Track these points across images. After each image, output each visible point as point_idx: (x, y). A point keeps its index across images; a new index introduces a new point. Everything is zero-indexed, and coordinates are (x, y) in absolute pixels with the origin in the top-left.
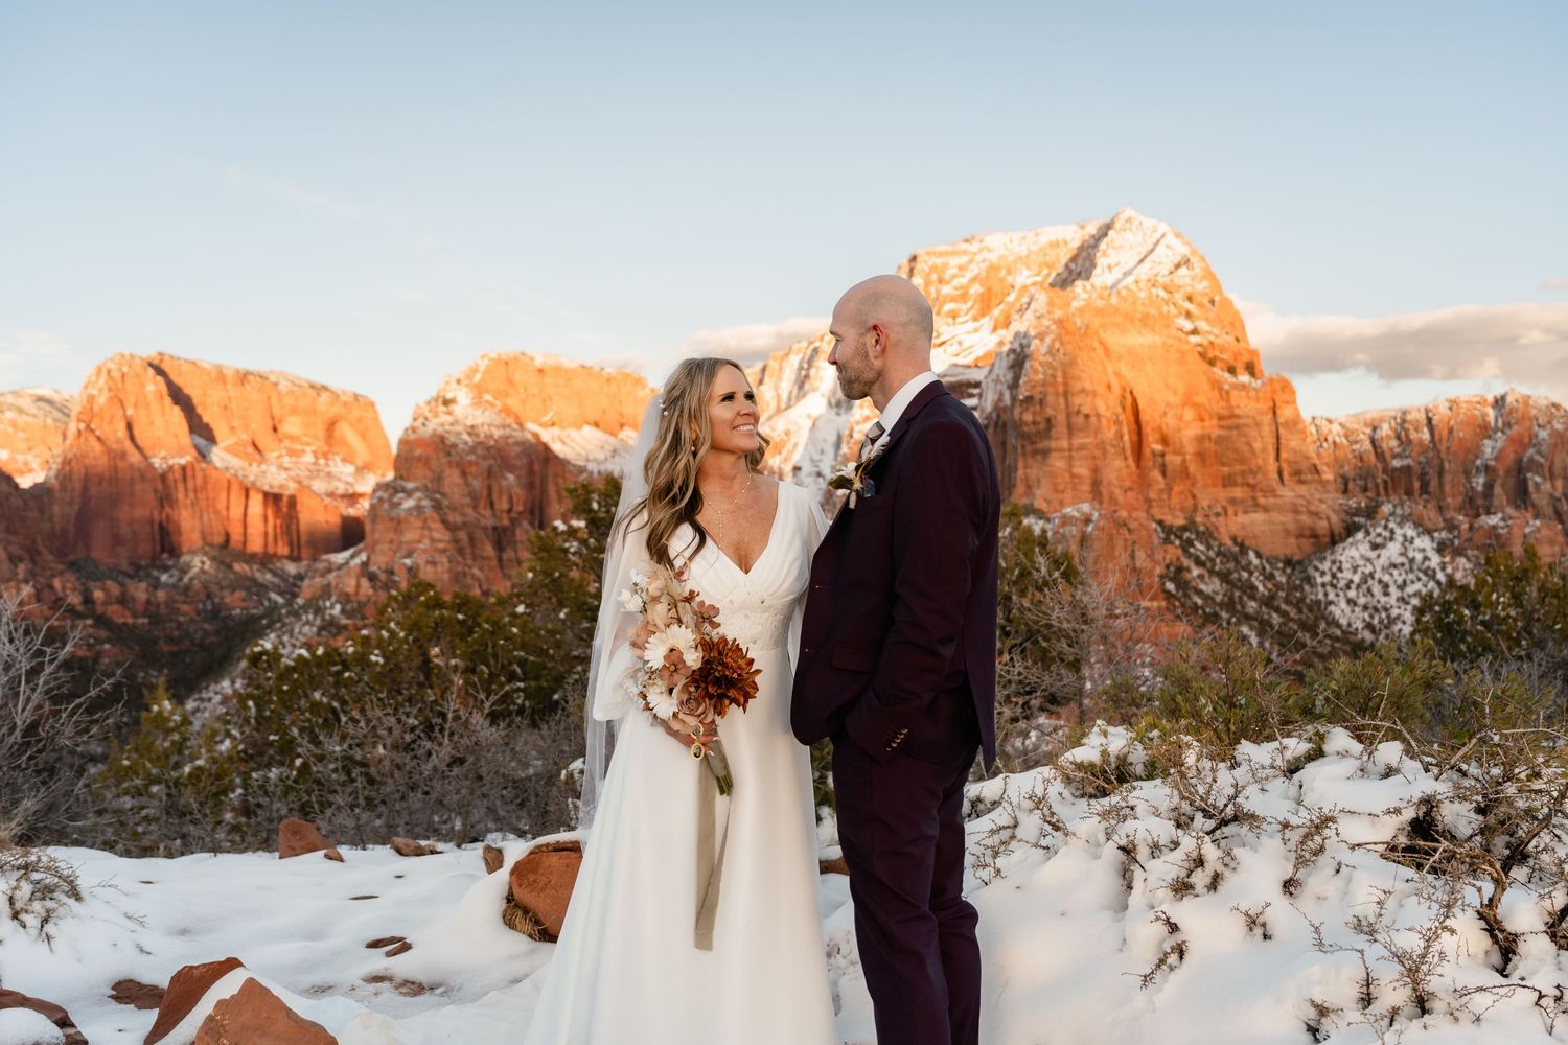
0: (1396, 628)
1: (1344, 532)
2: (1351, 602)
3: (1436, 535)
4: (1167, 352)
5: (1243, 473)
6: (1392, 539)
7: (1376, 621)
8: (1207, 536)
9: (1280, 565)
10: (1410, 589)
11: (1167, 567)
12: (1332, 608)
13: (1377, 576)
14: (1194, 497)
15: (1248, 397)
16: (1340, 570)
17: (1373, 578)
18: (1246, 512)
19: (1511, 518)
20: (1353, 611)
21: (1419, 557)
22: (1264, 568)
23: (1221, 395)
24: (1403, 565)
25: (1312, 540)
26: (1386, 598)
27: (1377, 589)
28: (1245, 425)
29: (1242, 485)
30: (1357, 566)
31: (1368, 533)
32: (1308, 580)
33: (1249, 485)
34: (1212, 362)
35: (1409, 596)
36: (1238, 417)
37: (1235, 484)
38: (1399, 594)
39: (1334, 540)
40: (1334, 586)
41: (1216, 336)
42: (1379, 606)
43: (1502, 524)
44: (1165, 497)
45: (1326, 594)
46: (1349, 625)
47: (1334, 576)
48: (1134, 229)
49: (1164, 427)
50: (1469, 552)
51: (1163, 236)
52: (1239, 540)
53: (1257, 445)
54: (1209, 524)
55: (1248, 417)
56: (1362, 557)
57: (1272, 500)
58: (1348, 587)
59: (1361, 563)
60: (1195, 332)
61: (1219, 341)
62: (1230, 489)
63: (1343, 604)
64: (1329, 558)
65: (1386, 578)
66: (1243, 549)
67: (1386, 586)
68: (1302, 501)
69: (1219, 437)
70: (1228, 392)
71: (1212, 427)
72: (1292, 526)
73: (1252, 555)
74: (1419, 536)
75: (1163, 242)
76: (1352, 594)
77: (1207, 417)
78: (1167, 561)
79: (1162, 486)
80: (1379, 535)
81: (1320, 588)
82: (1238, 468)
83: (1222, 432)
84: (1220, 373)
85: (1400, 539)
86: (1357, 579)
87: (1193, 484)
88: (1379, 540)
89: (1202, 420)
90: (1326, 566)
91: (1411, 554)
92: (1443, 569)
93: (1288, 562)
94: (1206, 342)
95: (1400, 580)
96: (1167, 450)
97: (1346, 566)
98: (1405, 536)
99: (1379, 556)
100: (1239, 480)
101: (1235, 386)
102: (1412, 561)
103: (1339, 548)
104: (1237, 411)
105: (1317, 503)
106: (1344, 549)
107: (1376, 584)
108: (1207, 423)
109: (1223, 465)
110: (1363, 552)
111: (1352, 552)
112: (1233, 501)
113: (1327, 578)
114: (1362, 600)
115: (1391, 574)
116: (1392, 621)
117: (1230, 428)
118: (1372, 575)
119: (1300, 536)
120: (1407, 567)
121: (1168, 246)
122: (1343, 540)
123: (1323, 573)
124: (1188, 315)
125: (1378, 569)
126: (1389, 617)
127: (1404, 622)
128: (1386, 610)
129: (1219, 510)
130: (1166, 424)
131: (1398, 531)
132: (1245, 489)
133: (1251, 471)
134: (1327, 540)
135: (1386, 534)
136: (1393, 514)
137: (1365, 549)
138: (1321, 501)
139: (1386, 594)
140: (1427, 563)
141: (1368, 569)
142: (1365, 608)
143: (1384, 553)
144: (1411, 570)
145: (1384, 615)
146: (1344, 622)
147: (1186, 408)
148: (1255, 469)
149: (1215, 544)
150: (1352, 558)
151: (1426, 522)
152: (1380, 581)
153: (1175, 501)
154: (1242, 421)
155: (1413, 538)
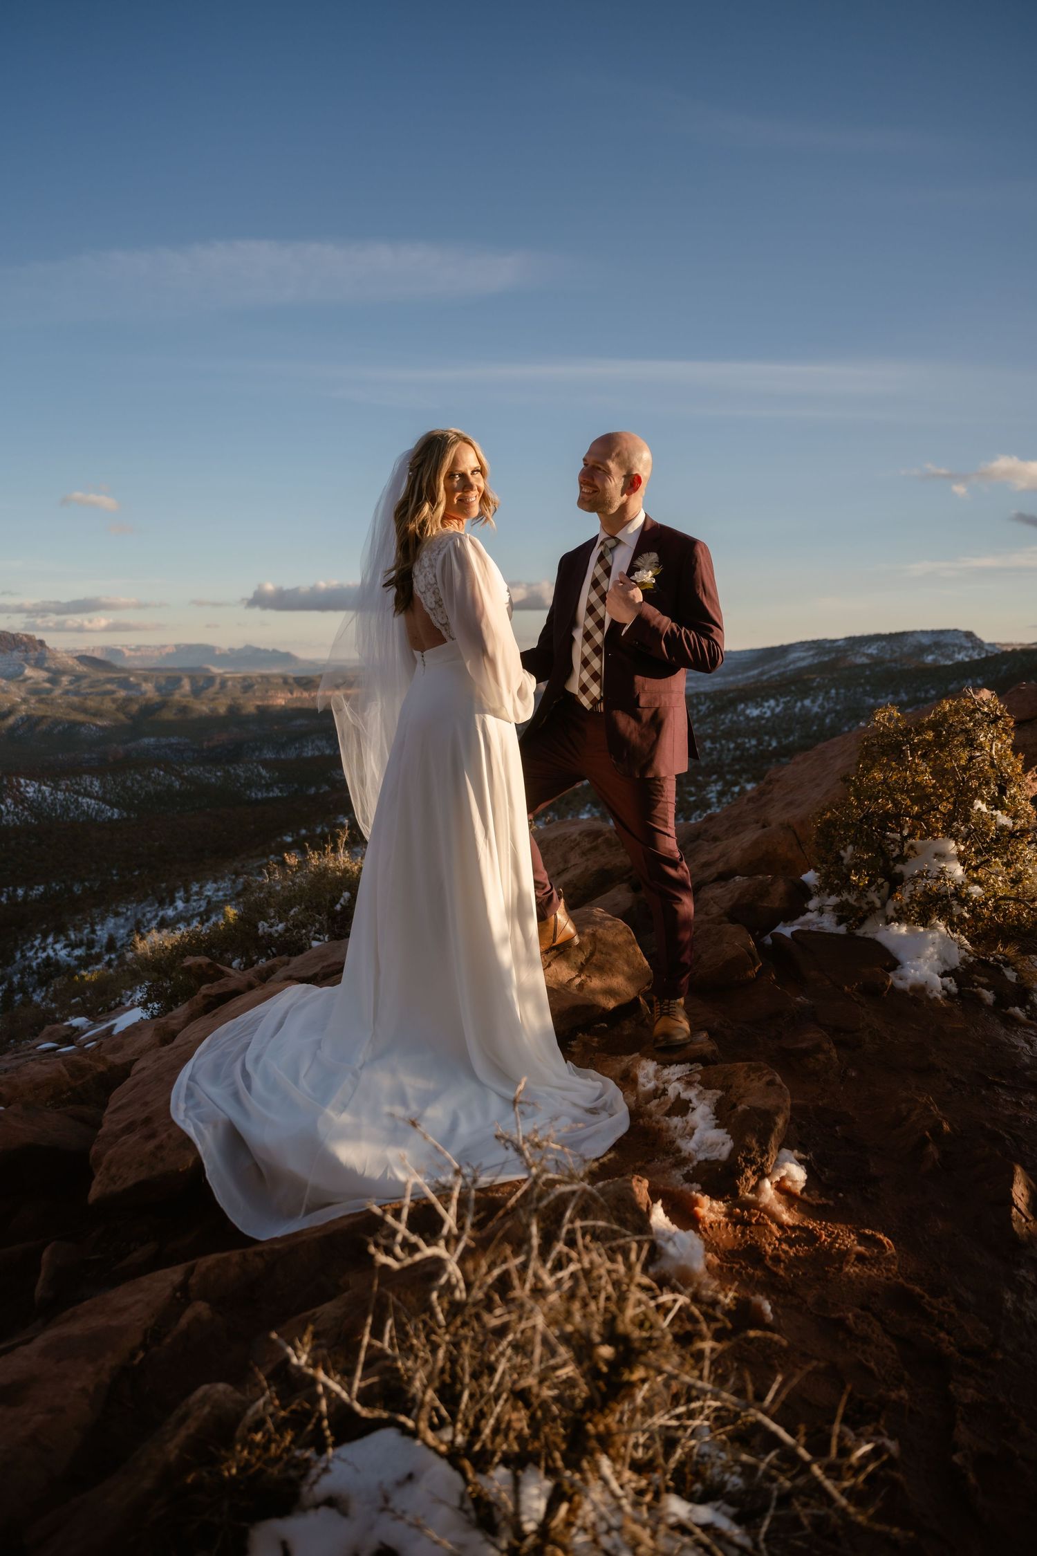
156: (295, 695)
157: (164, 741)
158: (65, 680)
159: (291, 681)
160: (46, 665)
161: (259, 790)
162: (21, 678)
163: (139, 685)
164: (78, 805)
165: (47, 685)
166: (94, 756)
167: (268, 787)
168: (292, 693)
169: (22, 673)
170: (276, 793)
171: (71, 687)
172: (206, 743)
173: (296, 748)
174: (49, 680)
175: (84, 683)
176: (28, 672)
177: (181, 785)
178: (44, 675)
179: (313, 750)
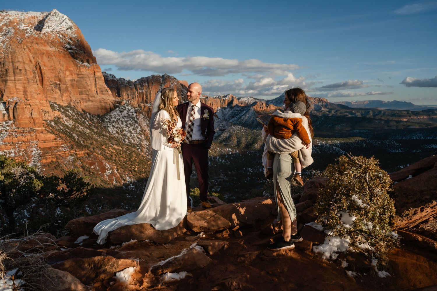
0: (124, 133)
1: (113, 108)
2: (113, 126)
3: (136, 109)
5: (85, 91)
6: (125, 110)
7: (119, 131)
8: (74, 109)
9: (96, 117)
10: (128, 123)
11: (55, 118)
12: (109, 128)
13: (121, 119)
14: (70, 97)
15: (86, 69)
16: (111, 118)
18: (86, 102)
20: (114, 129)
21: (131, 114)
22: (91, 118)
24: (127, 116)
25: (105, 110)
26: (122, 125)
27: (120, 123)
30: (116, 117)
31: (119, 108)
32: (103, 121)
34: (76, 58)
35: (128, 124)
38: (126, 124)
39: (111, 110)
40: (109, 122)
42: (120, 127)
44: (61, 97)
45: (107, 124)
46: (112, 132)
47: (110, 120)
48: (57, 16)
51: (65, 19)
52: (84, 110)
53: (89, 83)
54: (75, 105)
55: (86, 75)
56: (117, 114)
57: (94, 99)
58: (113, 123)
59: (117, 116)
62: (81, 95)
63: (111, 127)
64: (109, 115)
65: (123, 120)
66: (85, 112)
67: (123, 122)
68: (103, 100)
70: (79, 67)
72: (99, 106)
73: (88, 114)
74: (132, 108)
76: (114, 124)
80: (122, 109)
81: (106, 123)
82: (84, 89)
83: (78, 79)
84: (78, 62)
85: (127, 109)
86: (115, 120)
87: (70, 94)
88: (122, 110)
89: (72, 75)
90: (108, 117)
91: (129, 113)
92: (136, 117)
93: (98, 116)
95: (126, 120)
96: (61, 83)
97: (113, 117)
99: (122, 114)
100: (84, 93)
101: (82, 66)
102: (129, 115)
103: (112, 113)
104: (83, 73)
105: (107, 100)
106: (113, 112)
107: (120, 121)
108: (74, 76)
109: (79, 88)
110: (118, 113)
111: (115, 113)
112: (82, 99)
114: (116, 126)
115: (124, 119)
116: (123, 131)
117: (81, 78)
118: (119, 119)
119: (102, 109)
121: (66, 22)
122: (113, 110)
123: (107, 119)
126: (122, 130)
127: (126, 131)
128: (122, 128)
129: (78, 101)
130: (60, 75)
131: (127, 108)
132: (86, 95)
133: (88, 91)
134: (109, 110)
135: (124, 108)
136: (126, 103)
137: (118, 112)
139: (122, 124)
140: (133, 116)
141: (119, 117)
142: (117, 128)
143: (123, 113)
144: (129, 117)
146: (111, 132)
147: (67, 71)
149: (76, 111)
150: (115, 115)
151: (134, 105)
153: (64, 98)
154: (84, 76)
155: (130, 109)
156: (411, 118)
157: (362, 131)
158: (333, 111)
159: (410, 112)
160: (328, 107)
161: (393, 149)
162: (320, 111)
163: (356, 113)
164: (333, 149)
165: (328, 113)
166: (339, 134)
167: (397, 149)
168: (410, 117)
169: (321, 109)
170: (400, 151)
171: (335, 114)
172: (376, 133)
173: (409, 136)
174: (328, 112)
175: (339, 113)
176: (323, 109)
177: (365, 145)
178: (327, 110)
179: (416, 137)
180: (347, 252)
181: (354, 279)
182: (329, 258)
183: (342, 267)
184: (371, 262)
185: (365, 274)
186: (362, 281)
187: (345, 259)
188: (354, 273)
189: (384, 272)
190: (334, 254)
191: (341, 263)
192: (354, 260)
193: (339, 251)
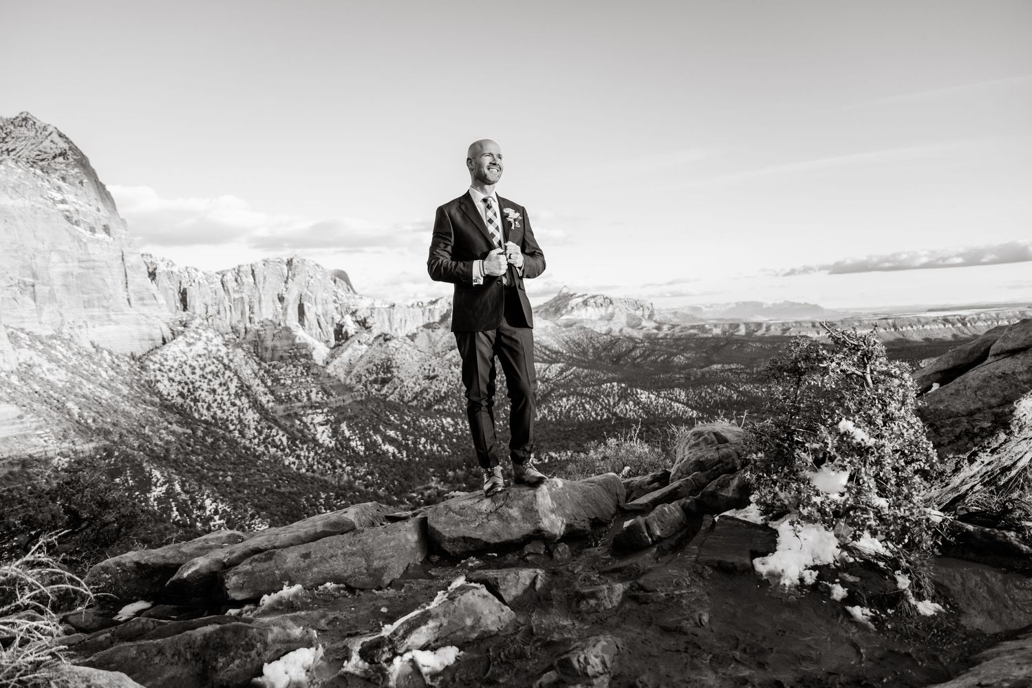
0: (197, 394)
1: (171, 336)
2: (171, 380)
3: (226, 336)
4: (36, 213)
5: (98, 298)
6: (200, 339)
7: (185, 391)
8: (68, 343)
9: (127, 359)
10: (208, 369)
11: (20, 365)
12: (159, 385)
13: (188, 363)
14: (61, 315)
15: (101, 247)
16: (166, 360)
17: (186, 364)
18: (102, 325)
19: (266, 325)
20: (172, 386)
21: (214, 349)
22: (113, 362)
23: (80, 246)
24: (204, 355)
25: (150, 342)
26: (193, 376)
27: (188, 371)
28: (99, 267)
29: (99, 307)
30: (177, 357)
31: (185, 336)
32: (144, 368)
33: (104, 307)
34: (77, 223)
35: (207, 373)
36: (94, 261)
37: (94, 306)
38: (201, 372)
39: (164, 342)
40: (160, 370)
41: (81, 206)
42: (188, 381)
43: (262, 329)
44: (36, 315)
45: (156, 376)
46: (169, 395)
47: (162, 364)
48: (29, 127)
49: (34, 266)
50: (244, 345)
51: (51, 134)
52: (96, 344)
53: (109, 281)
54: (72, 334)
55: (102, 261)
56: (181, 351)
57: (121, 316)
58: (170, 371)
59: (179, 355)
60: (63, 202)
61: (84, 209)
62: (90, 309)
63: (166, 382)
64: (160, 353)
65: (194, 364)
66: (98, 349)
67: (194, 368)
68: (144, 317)
69: (79, 274)
70: (85, 244)
71: (74, 267)
72: (136, 334)
73: (105, 354)
74: (216, 336)
75: (49, 138)
76: (172, 375)
77: (70, 260)
78: (21, 361)
79: (34, 308)
80: (193, 337)
81: (152, 372)
82: (95, 295)
83: (82, 271)
84: (84, 231)
85: (204, 339)
86: (176, 365)
87: (61, 306)
88: (192, 341)
89: (66, 262)
90: (156, 358)
91: (210, 348)
92: (228, 356)
93: (133, 357)
94: (72, 209)
95: (202, 364)
96: (36, 282)
97: (170, 357)
98: (207, 337)
99: (191, 350)
100: (96, 303)
101: (92, 241)
102: (210, 352)
103: (166, 348)
104: (93, 257)
105: (153, 318)
106: (170, 346)
107: (188, 368)
108: (70, 265)
109: (83, 293)
110: (182, 348)
111: (176, 349)
112: (92, 318)
113: (157, 366)
114: (178, 378)
115: (197, 361)
116: (196, 389)
117: (88, 268)
118: (185, 362)
119: (141, 340)
120: (207, 356)
121: (52, 141)
122: (169, 341)
123: (155, 363)
124: (59, 189)
125: (190, 359)
126: (194, 387)
127: (203, 390)
128: (193, 383)
129: (82, 324)
130: (35, 263)
131: (204, 334)
132: (101, 309)
133: (105, 298)
134: (161, 341)
135: (197, 336)
136: (201, 324)
137: (182, 346)
138: (158, 317)
139: (194, 373)
140: (219, 353)
141: (185, 358)
142: (180, 383)
143: (194, 348)
144: (209, 358)
145: (191, 386)
146: (165, 393)
147: (53, 253)
148: (108, 296)
149: (74, 346)
150: (174, 352)
151: (222, 329)
152: (190, 366)
153: (45, 318)
154: (96, 264)
155: (212, 339)
163: (711, 330)
180: (839, 565)
181: (870, 623)
182: (798, 582)
183: (835, 601)
184: (896, 581)
185: (889, 611)
186: (889, 627)
187: (837, 580)
188: (867, 611)
189: (928, 602)
190: (807, 572)
191: (829, 591)
192: (857, 579)
193: (818, 562)
